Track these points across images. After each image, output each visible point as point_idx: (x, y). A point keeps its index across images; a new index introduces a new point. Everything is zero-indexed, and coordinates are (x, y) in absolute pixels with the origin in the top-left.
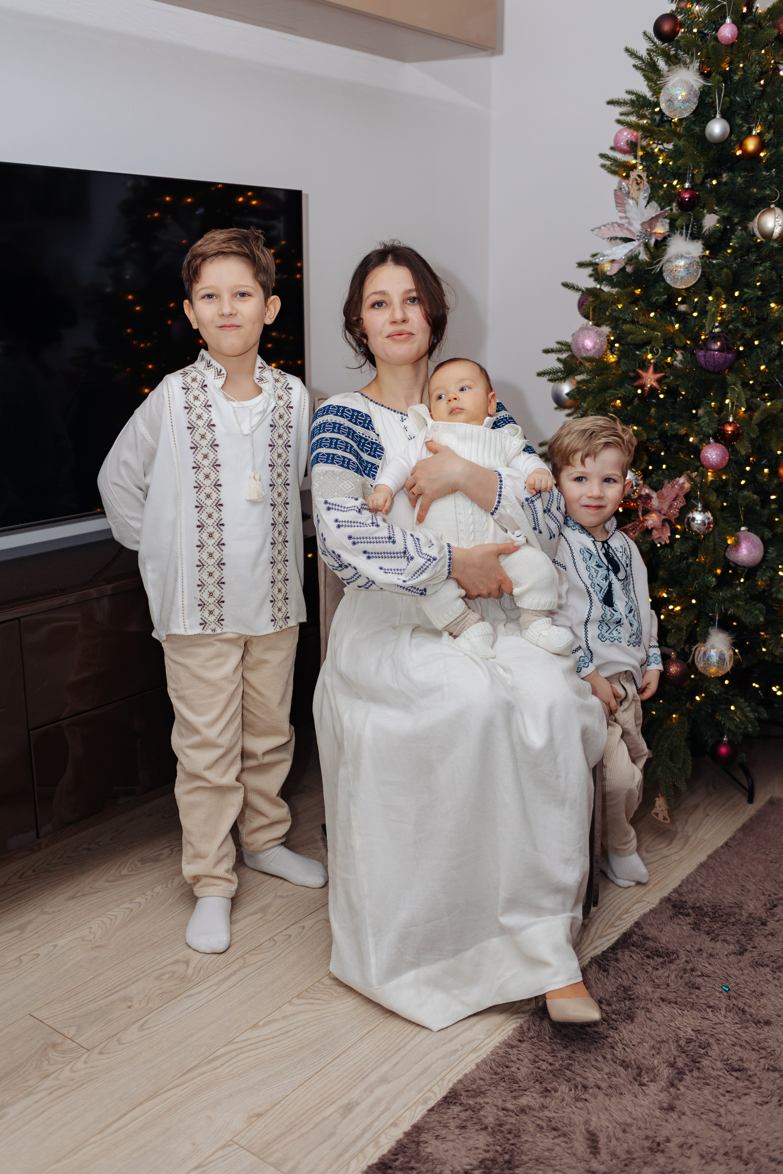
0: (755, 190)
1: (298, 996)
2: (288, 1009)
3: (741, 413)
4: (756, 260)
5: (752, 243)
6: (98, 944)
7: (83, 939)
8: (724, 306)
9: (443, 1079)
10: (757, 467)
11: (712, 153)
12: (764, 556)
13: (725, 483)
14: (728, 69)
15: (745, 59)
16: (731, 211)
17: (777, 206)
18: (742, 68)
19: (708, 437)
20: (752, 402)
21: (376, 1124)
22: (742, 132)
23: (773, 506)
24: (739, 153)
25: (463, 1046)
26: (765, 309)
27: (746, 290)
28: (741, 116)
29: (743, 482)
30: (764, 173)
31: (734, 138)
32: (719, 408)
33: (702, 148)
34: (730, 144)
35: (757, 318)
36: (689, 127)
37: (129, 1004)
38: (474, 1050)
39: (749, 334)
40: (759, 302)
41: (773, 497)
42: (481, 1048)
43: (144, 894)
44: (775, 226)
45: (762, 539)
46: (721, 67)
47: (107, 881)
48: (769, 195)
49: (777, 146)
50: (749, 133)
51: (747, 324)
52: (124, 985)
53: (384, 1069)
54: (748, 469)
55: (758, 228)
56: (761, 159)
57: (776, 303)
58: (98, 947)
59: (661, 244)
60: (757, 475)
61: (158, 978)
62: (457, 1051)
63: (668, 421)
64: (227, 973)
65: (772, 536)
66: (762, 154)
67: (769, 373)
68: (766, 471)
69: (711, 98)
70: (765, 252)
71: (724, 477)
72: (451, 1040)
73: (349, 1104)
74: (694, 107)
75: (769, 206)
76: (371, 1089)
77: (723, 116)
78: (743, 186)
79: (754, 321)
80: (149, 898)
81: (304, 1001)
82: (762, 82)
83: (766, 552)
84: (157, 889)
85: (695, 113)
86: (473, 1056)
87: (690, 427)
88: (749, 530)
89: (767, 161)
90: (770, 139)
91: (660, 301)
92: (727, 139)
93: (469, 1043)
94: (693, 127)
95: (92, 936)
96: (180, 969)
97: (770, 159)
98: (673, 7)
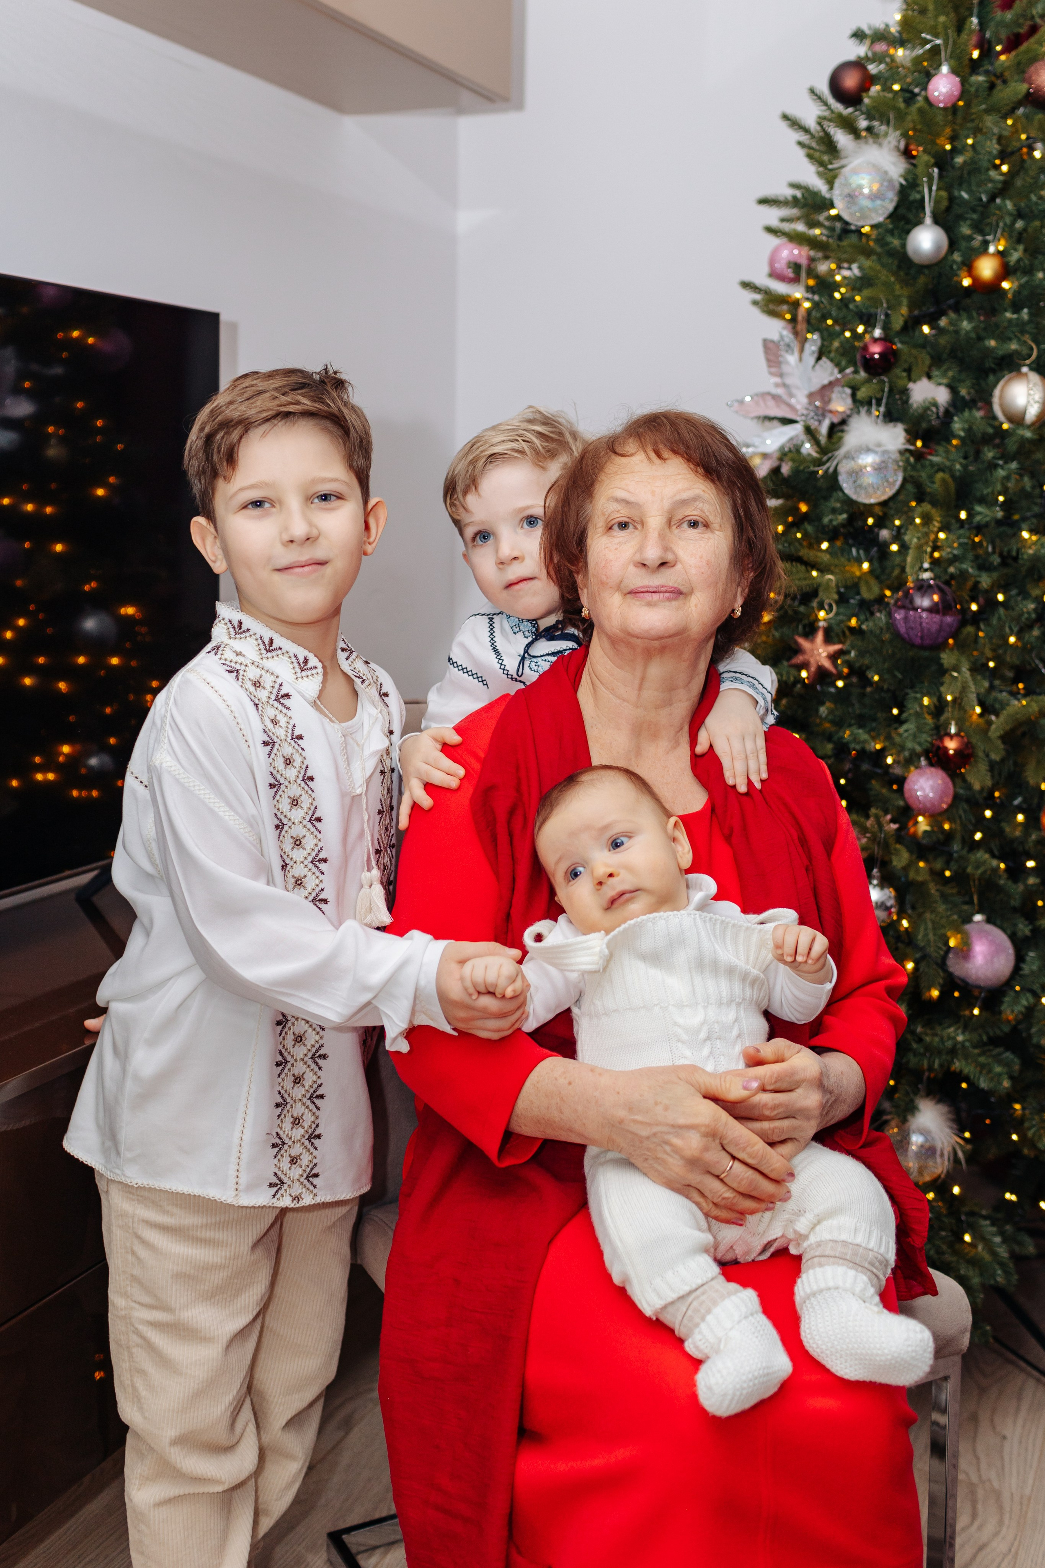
0: (993, 343)
3: (975, 717)
4: (994, 458)
5: (990, 430)
8: (942, 535)
10: (1004, 811)
11: (922, 280)
12: (1015, 968)
13: (949, 836)
14: (948, 147)
15: (977, 131)
16: (953, 377)
17: (1031, 369)
18: (973, 146)
19: (919, 756)
20: (996, 699)
22: (973, 249)
23: (1031, 881)
24: (966, 282)
26: (1013, 541)
27: (978, 508)
28: (968, 222)
29: (978, 836)
30: (1008, 315)
31: (955, 258)
32: (935, 706)
33: (907, 274)
34: (951, 267)
35: (1001, 555)
36: (883, 239)
39: (985, 581)
40: (1002, 529)
41: (1031, 864)
44: (1028, 402)
45: (1013, 937)
46: (937, 144)
48: (1016, 352)
49: (1029, 271)
50: (982, 251)
51: (983, 566)
54: (988, 814)
55: (1002, 406)
56: (1005, 292)
57: (1032, 531)
59: (837, 429)
60: (1003, 824)
63: (850, 725)
65: (1032, 931)
66: (1006, 285)
67: (1024, 648)
68: (1020, 817)
69: (919, 192)
70: (1012, 445)
71: (947, 826)
74: (891, 207)
75: (1018, 370)
77: (936, 222)
78: (973, 335)
79: (996, 560)
82: (1003, 168)
83: (1020, 958)
85: (892, 214)
87: (889, 738)
88: (989, 921)
89: (1014, 296)
90: (1019, 260)
91: (835, 523)
92: (945, 258)
94: (889, 239)
97: (1017, 293)
98: (860, 50)
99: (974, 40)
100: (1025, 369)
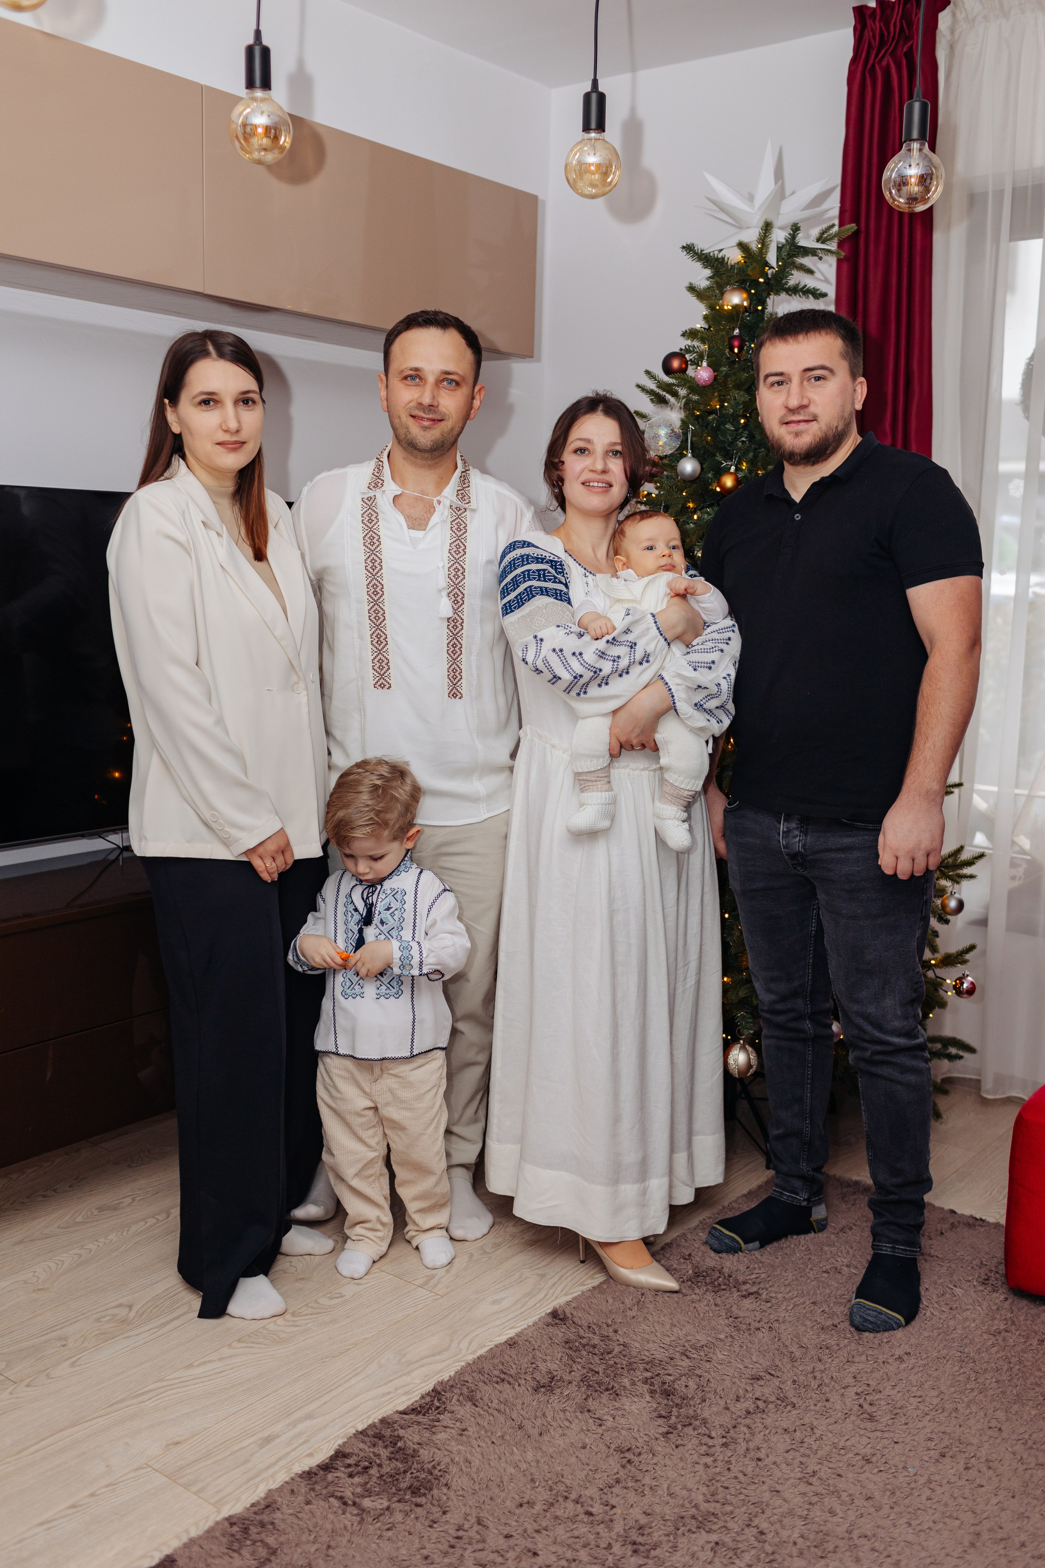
1: (239, 1341)
2: (227, 1351)
6: (40, 1287)
7: (25, 1282)
9: (369, 1417)
21: (293, 1453)
24: (716, 489)
25: (396, 1389)
37: (64, 1343)
38: (406, 1393)
42: (414, 1392)
43: (97, 1241)
47: (59, 1227)
52: (62, 1326)
53: (313, 1406)
58: (39, 1290)
61: (98, 1320)
62: (389, 1393)
64: (169, 1318)
72: (385, 1384)
73: (269, 1436)
76: (294, 1424)
80: (101, 1245)
81: (244, 1345)
84: (112, 1236)
86: (404, 1398)
93: (404, 1386)
95: (36, 1279)
96: (123, 1312)
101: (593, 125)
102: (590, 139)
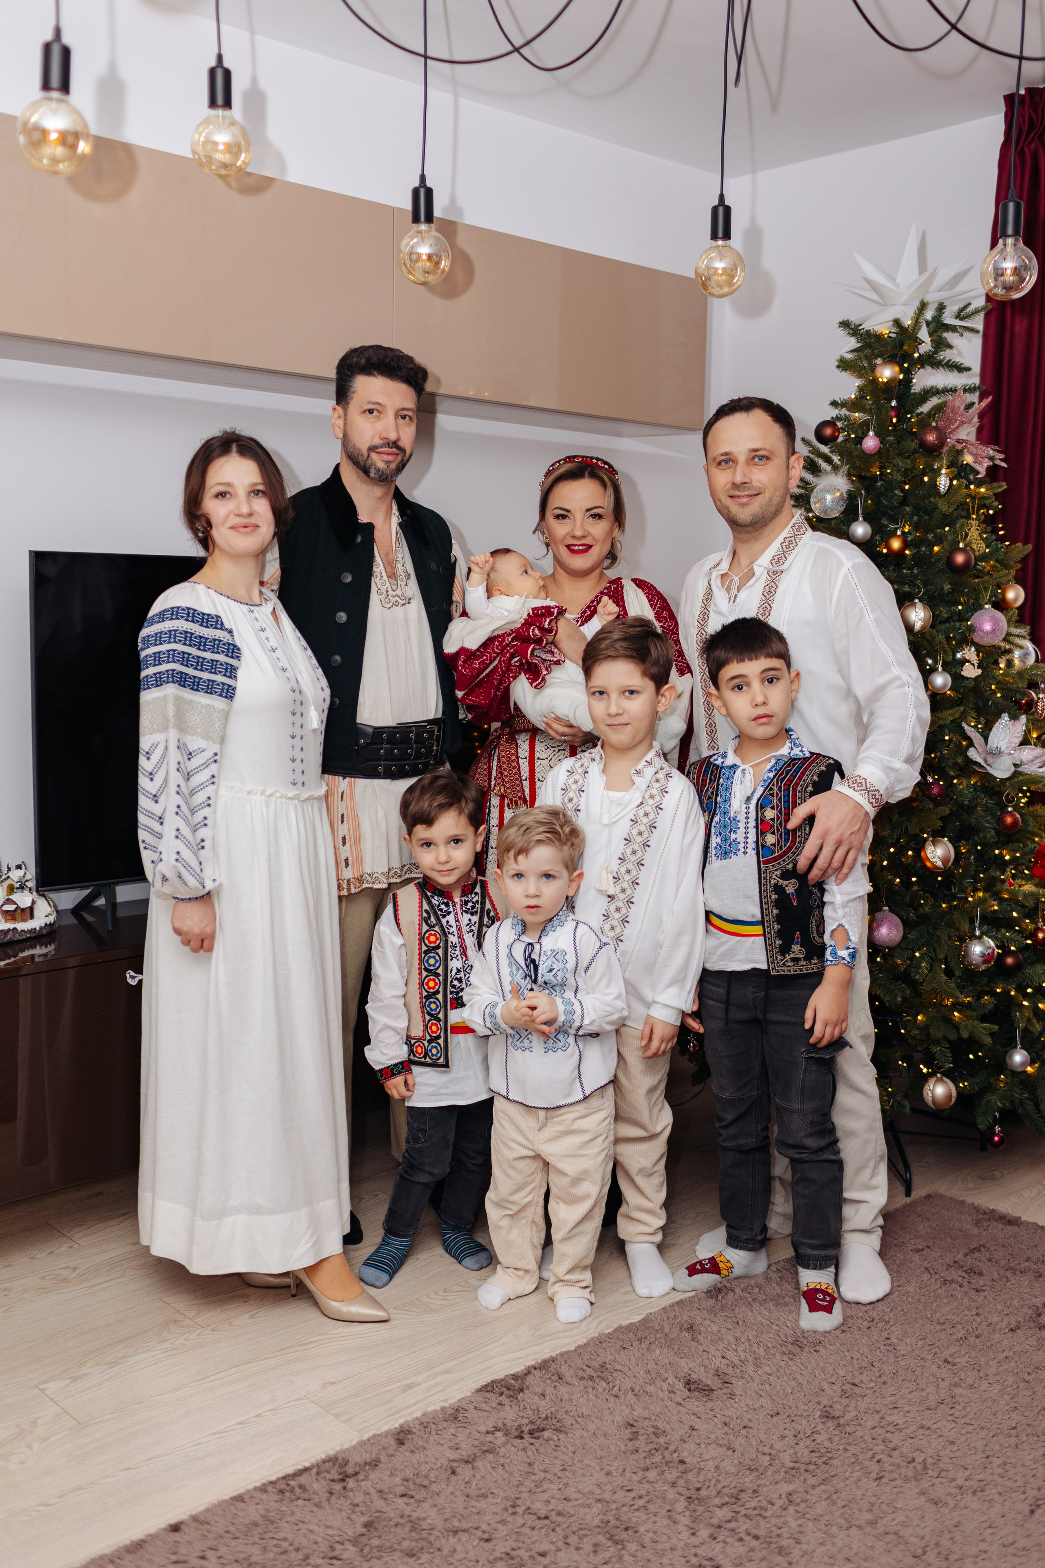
10: (902, 849)
12: (904, 937)
14: (878, 473)
15: (893, 465)
17: (920, 601)
18: (890, 473)
22: (888, 533)
23: (915, 888)
24: (885, 551)
28: (888, 517)
29: (886, 863)
30: (906, 571)
31: (878, 538)
34: (876, 542)
41: (914, 879)
44: (917, 620)
45: (903, 921)
46: (872, 472)
48: (910, 591)
49: (916, 546)
50: (893, 534)
54: (892, 850)
56: (907, 556)
60: (901, 857)
66: (907, 552)
68: (910, 853)
69: (855, 503)
74: (841, 508)
75: (913, 601)
77: (865, 519)
82: (907, 487)
83: (906, 933)
85: (843, 513)
88: (890, 911)
89: (911, 559)
90: (914, 538)
97: (914, 556)
98: (834, 412)
99: (893, 414)
100: (917, 601)
101: (720, 234)
102: (718, 247)
